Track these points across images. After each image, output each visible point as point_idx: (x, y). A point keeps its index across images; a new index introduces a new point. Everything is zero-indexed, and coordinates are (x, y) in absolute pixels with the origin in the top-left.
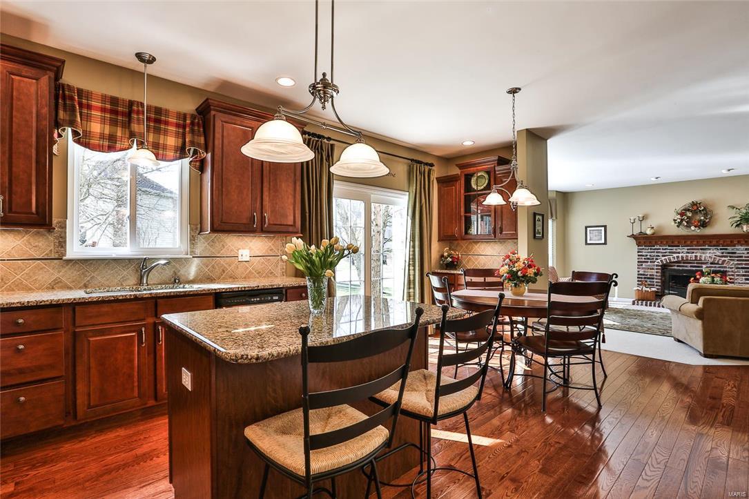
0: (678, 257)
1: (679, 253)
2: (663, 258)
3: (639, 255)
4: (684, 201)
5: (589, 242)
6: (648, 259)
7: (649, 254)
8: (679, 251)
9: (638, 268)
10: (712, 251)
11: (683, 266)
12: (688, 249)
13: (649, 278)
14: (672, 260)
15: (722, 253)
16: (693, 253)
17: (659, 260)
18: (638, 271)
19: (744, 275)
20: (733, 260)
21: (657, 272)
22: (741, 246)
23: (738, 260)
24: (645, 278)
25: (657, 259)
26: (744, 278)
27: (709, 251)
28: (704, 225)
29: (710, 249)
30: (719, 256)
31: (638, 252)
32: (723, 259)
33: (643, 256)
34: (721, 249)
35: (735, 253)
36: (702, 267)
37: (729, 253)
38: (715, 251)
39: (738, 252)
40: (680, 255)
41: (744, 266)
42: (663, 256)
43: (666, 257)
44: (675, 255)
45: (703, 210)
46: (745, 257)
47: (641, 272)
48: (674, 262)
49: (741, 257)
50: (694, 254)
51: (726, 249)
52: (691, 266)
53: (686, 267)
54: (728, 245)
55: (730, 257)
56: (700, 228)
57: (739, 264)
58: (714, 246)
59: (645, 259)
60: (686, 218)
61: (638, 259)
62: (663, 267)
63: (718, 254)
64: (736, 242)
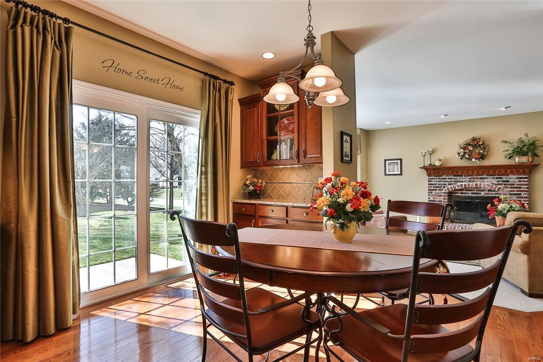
0: (461, 185)
1: (462, 182)
2: (449, 186)
3: (429, 184)
4: (466, 137)
5: (387, 173)
6: (437, 187)
7: (437, 183)
8: (462, 180)
9: (429, 195)
10: (489, 180)
11: (465, 193)
12: (469, 179)
14: (457, 188)
15: (498, 181)
16: (474, 181)
17: (446, 188)
18: (429, 198)
20: (507, 187)
21: (444, 199)
22: (514, 175)
23: (511, 188)
25: (444, 187)
27: (487, 180)
28: (483, 157)
29: (488, 178)
30: (496, 184)
31: (429, 181)
32: (499, 186)
33: (433, 185)
34: (497, 178)
35: (508, 181)
36: (481, 194)
37: (503, 181)
38: (492, 180)
39: (511, 180)
40: (463, 184)
41: (516, 192)
42: (449, 184)
43: (452, 186)
44: (459, 184)
45: (482, 145)
46: (517, 185)
47: (431, 199)
48: (458, 190)
49: (513, 184)
50: (475, 183)
51: (501, 178)
52: (472, 193)
53: (468, 193)
54: (503, 175)
55: (505, 185)
56: (479, 160)
57: (512, 191)
58: (491, 175)
59: (434, 187)
60: (468, 151)
61: (429, 187)
62: (449, 194)
63: (495, 182)
64: (509, 172)
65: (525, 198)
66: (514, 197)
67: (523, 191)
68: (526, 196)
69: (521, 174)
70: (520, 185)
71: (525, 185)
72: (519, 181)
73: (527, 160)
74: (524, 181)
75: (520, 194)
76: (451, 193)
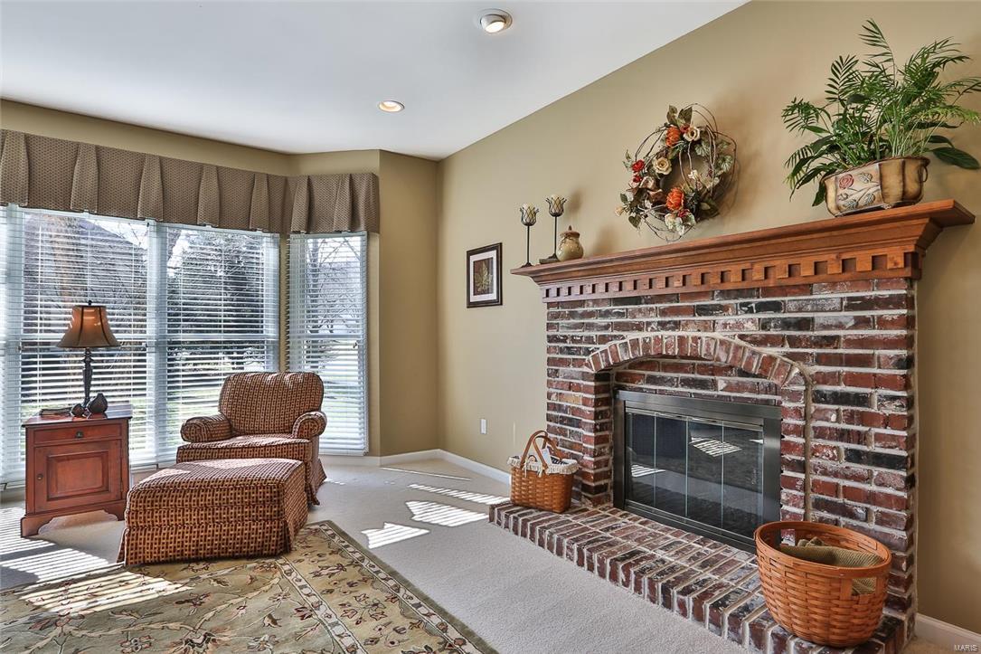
0: (635, 343)
1: (639, 327)
2: (603, 347)
3: (551, 339)
6: (569, 350)
7: (571, 333)
8: (640, 319)
9: (549, 384)
10: (731, 319)
11: (662, 381)
12: (663, 312)
13: (571, 422)
14: (624, 357)
15: (764, 326)
16: (677, 325)
17: (590, 357)
18: (549, 396)
19: (843, 435)
20: (802, 358)
21: (585, 401)
22: (833, 285)
23: (820, 360)
24: (562, 420)
25: (588, 352)
26: (843, 445)
27: (721, 319)
28: (703, 205)
29: (723, 309)
30: (755, 341)
31: (549, 326)
32: (768, 351)
33: (559, 341)
34: (762, 307)
35: (805, 324)
36: (714, 385)
37: (786, 324)
38: (742, 317)
39: (820, 318)
40: (641, 336)
41: (842, 388)
42: (603, 340)
44: (629, 336)
45: (699, 143)
46: (851, 343)
47: (554, 400)
48: (631, 365)
49: (831, 341)
50: (677, 333)
51: (776, 307)
52: (686, 382)
53: (670, 382)
54: (783, 290)
55: (794, 342)
56: (685, 220)
57: (825, 379)
58: (739, 293)
59: (561, 351)
60: (651, 185)
61: (549, 351)
62: (613, 382)
63: (751, 328)
64: (810, 272)
65: (887, 421)
66: (832, 418)
67: (878, 382)
68: (891, 409)
69: (864, 280)
70: (861, 343)
71: (889, 344)
72: (861, 323)
73: (873, 188)
74: (883, 323)
75: (863, 400)
76: (619, 376)
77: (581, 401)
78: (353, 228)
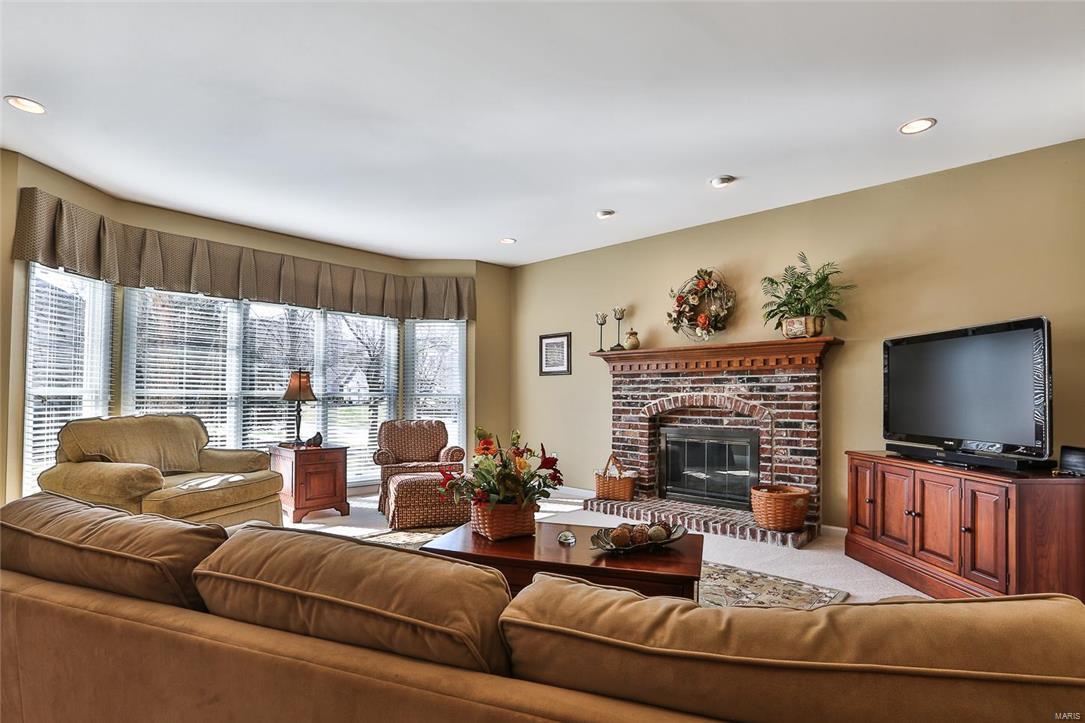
0: (676, 399)
1: (678, 390)
2: (653, 402)
3: (615, 397)
4: (681, 276)
5: (545, 369)
6: (629, 404)
7: (631, 393)
8: (678, 385)
9: (614, 425)
10: (733, 386)
11: (690, 421)
12: (693, 382)
13: (630, 449)
14: (668, 407)
15: (751, 390)
16: (702, 389)
17: (645, 408)
18: (614, 433)
19: (789, 443)
20: (769, 405)
21: (642, 435)
22: (784, 370)
23: (779, 406)
24: (624, 448)
25: (643, 405)
26: (789, 448)
27: (727, 386)
28: (719, 324)
29: (729, 380)
30: (746, 398)
31: (614, 389)
32: (753, 402)
33: (622, 398)
34: (749, 380)
35: (770, 389)
36: (722, 422)
37: (762, 389)
38: (739, 385)
39: (778, 386)
40: (679, 395)
41: (789, 420)
42: (654, 397)
43: (657, 401)
44: (672, 395)
45: (715, 290)
46: (792, 398)
47: (618, 435)
48: (672, 412)
49: (783, 397)
50: (702, 393)
51: (757, 380)
52: (705, 421)
53: (696, 421)
54: (761, 371)
55: (766, 398)
56: (709, 332)
57: (780, 416)
58: (738, 372)
59: (624, 404)
60: (687, 310)
61: (614, 404)
62: (658, 423)
63: (744, 391)
64: (774, 364)
65: (809, 434)
66: (784, 434)
67: (804, 416)
68: (810, 429)
69: (798, 368)
70: (797, 398)
71: (809, 398)
72: (797, 388)
73: (802, 328)
74: (807, 389)
75: (798, 425)
76: (662, 420)
77: (638, 435)
78: (459, 317)
